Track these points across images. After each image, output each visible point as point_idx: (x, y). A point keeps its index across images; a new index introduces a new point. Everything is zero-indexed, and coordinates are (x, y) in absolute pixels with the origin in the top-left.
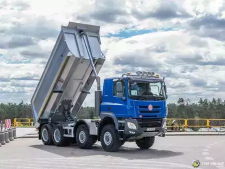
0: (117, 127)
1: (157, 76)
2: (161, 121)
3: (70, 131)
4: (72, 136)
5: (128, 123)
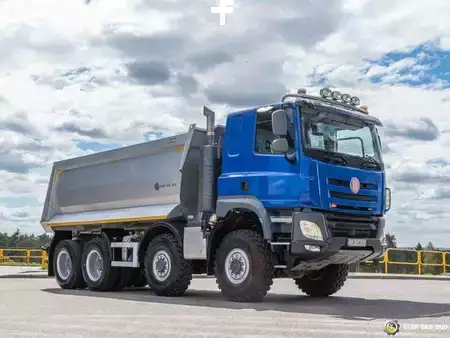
0: (267, 235)
1: (365, 111)
2: (377, 223)
3: (130, 251)
4: (135, 263)
5: (302, 222)
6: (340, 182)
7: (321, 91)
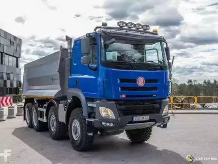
0: (85, 114)
1: (155, 32)
2: (160, 103)
4: (45, 120)
5: (100, 108)
6: (128, 81)
7: (118, 23)
